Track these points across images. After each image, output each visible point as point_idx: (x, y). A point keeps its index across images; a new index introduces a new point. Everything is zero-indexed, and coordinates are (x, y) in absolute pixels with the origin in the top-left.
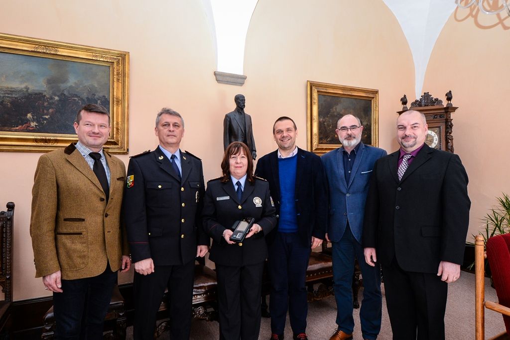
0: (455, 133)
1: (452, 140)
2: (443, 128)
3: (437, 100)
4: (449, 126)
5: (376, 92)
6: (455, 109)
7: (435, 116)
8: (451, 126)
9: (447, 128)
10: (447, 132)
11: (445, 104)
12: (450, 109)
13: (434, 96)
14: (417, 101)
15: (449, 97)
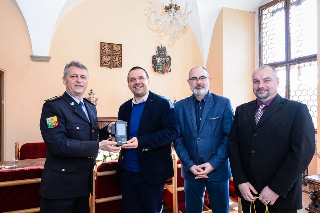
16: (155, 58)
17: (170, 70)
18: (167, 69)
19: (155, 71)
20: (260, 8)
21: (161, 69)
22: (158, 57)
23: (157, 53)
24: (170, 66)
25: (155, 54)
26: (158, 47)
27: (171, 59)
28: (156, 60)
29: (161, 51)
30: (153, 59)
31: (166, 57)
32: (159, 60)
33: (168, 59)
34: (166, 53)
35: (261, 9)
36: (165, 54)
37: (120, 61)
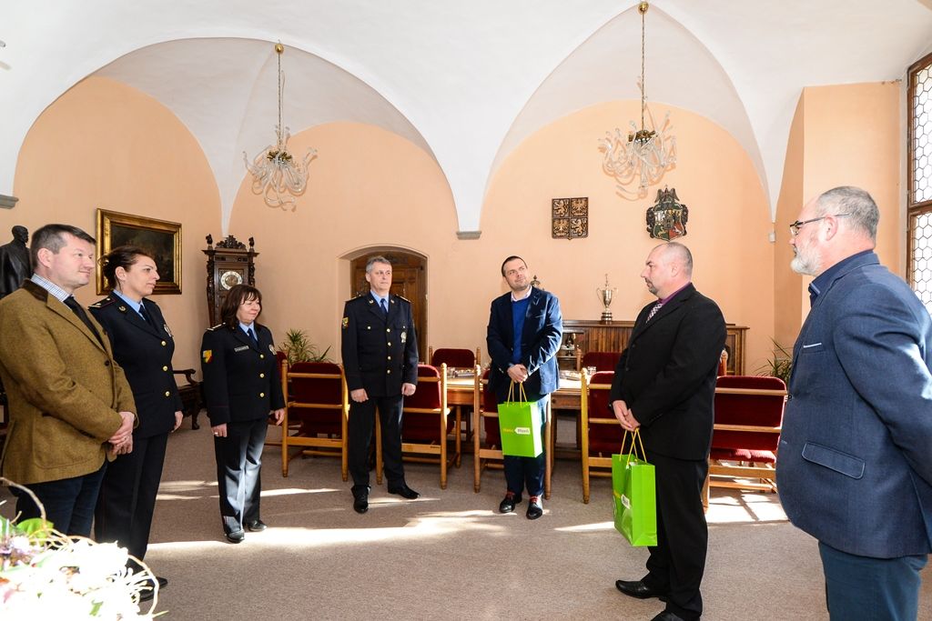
0: (256, 276)
1: (254, 282)
2: (247, 270)
3: (240, 244)
4: (252, 270)
5: (179, 226)
6: (256, 255)
7: (239, 259)
8: (253, 269)
9: (250, 271)
10: (249, 275)
11: (248, 248)
12: (252, 254)
13: (238, 240)
14: (222, 242)
15: (252, 242)
16: (652, 213)
17: (685, 232)
18: (677, 231)
19: (652, 236)
20: (910, 68)
21: (663, 232)
22: (659, 209)
23: (658, 203)
24: (684, 223)
25: (653, 205)
26: (660, 191)
27: (687, 211)
28: (653, 216)
29: (667, 198)
30: (648, 214)
31: (677, 208)
32: (659, 216)
33: (681, 211)
34: (676, 201)
35: (913, 72)
36: (673, 203)
37: (585, 226)
